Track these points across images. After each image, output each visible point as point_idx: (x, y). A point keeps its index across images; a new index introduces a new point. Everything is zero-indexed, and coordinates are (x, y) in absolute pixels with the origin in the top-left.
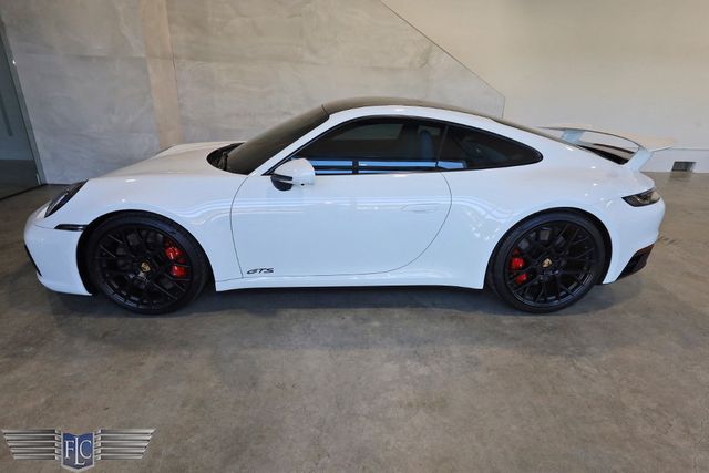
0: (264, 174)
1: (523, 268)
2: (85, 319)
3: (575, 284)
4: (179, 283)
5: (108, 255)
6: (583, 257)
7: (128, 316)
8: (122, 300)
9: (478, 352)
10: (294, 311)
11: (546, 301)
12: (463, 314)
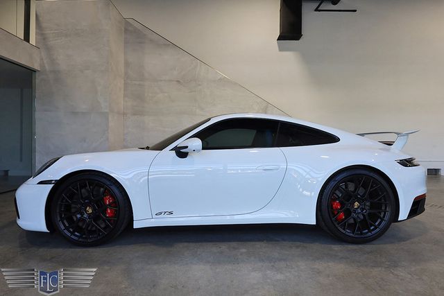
0: (172, 150)
1: (341, 209)
2: (41, 250)
3: (379, 220)
4: (109, 221)
5: (67, 201)
6: (380, 200)
7: (70, 247)
8: (69, 234)
9: (319, 265)
10: (186, 244)
11: (362, 234)
12: (305, 245)
